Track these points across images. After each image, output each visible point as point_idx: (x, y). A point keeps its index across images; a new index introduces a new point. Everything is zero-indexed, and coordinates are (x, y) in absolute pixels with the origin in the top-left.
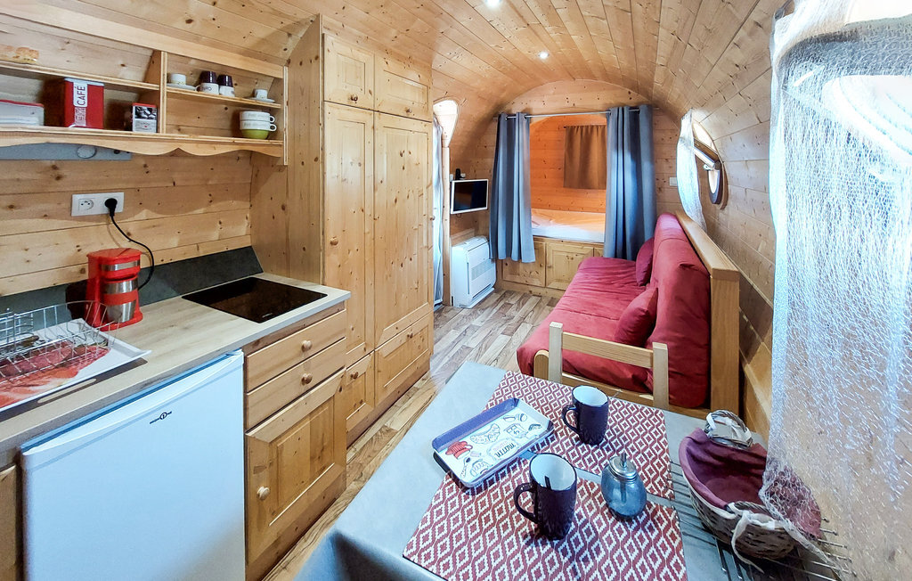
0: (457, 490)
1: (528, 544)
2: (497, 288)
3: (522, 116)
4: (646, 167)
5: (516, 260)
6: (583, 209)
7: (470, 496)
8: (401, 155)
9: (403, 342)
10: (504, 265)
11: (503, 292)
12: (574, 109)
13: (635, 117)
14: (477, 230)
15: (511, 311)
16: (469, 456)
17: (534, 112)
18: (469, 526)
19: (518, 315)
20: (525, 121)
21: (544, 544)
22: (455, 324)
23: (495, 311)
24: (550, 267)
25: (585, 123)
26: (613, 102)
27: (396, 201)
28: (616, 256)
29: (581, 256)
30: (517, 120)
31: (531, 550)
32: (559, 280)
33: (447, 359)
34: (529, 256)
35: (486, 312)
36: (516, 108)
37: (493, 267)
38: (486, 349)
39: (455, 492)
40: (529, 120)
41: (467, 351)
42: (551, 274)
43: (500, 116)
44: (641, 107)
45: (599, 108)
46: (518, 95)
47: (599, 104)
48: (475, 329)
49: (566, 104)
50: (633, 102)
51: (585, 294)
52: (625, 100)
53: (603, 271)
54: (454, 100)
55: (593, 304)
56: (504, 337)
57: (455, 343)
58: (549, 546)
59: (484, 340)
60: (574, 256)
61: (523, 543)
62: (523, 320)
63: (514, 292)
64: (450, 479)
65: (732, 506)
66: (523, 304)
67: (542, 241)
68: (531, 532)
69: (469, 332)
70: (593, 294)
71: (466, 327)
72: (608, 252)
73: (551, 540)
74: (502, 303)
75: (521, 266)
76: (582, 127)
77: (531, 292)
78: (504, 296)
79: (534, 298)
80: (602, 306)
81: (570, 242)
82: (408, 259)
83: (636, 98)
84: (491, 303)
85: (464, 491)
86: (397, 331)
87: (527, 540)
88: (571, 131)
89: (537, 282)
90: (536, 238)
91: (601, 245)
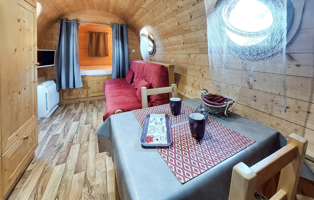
0: (167, 150)
1: (200, 144)
2: (60, 105)
3: (75, 22)
4: (126, 46)
5: (72, 88)
6: (96, 65)
7: (172, 148)
8: (19, 21)
9: (21, 144)
10: (64, 92)
11: (65, 105)
12: (99, 23)
13: (122, 28)
14: (46, 77)
15: (74, 111)
16: (155, 138)
17: (81, 21)
18: (184, 155)
19: (77, 112)
20: (76, 24)
21: (202, 141)
22: (42, 128)
23: (64, 114)
24: (89, 88)
25: (97, 31)
26: (114, 22)
27: (16, 50)
28: (117, 78)
29: (103, 81)
30: (72, 24)
31: (203, 145)
32: (94, 93)
33: (45, 146)
34: (79, 84)
35: (59, 116)
36: (71, 17)
37: (58, 94)
38: (68, 131)
39: (166, 151)
40: (78, 24)
41: (56, 137)
42: (90, 91)
43: (62, 20)
44: (124, 25)
45: (109, 23)
46: (72, 12)
47: (109, 22)
48: (56, 126)
49: (96, 20)
50: (121, 23)
51: (115, 90)
52: (118, 22)
53: (116, 83)
54: (41, 3)
55: (121, 92)
56: (75, 123)
57: (46, 136)
58: (204, 141)
59: (65, 127)
60: (100, 81)
61: (199, 145)
62: (81, 113)
63: (71, 104)
64: (160, 149)
65: (225, 102)
66: (78, 107)
67: (85, 77)
68: (197, 142)
69: (53, 128)
70: (118, 90)
71: (49, 127)
72: (114, 77)
73: (202, 139)
74: (66, 110)
75: (74, 91)
76: (96, 32)
77: (79, 101)
78: (66, 107)
79: (82, 103)
80: (124, 92)
81: (98, 76)
82: (23, 89)
83: (122, 22)
84: (60, 111)
85: (168, 148)
86: (17, 137)
87: (199, 144)
88: (91, 34)
89: (83, 96)
90: (82, 77)
91: (111, 75)
